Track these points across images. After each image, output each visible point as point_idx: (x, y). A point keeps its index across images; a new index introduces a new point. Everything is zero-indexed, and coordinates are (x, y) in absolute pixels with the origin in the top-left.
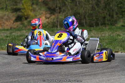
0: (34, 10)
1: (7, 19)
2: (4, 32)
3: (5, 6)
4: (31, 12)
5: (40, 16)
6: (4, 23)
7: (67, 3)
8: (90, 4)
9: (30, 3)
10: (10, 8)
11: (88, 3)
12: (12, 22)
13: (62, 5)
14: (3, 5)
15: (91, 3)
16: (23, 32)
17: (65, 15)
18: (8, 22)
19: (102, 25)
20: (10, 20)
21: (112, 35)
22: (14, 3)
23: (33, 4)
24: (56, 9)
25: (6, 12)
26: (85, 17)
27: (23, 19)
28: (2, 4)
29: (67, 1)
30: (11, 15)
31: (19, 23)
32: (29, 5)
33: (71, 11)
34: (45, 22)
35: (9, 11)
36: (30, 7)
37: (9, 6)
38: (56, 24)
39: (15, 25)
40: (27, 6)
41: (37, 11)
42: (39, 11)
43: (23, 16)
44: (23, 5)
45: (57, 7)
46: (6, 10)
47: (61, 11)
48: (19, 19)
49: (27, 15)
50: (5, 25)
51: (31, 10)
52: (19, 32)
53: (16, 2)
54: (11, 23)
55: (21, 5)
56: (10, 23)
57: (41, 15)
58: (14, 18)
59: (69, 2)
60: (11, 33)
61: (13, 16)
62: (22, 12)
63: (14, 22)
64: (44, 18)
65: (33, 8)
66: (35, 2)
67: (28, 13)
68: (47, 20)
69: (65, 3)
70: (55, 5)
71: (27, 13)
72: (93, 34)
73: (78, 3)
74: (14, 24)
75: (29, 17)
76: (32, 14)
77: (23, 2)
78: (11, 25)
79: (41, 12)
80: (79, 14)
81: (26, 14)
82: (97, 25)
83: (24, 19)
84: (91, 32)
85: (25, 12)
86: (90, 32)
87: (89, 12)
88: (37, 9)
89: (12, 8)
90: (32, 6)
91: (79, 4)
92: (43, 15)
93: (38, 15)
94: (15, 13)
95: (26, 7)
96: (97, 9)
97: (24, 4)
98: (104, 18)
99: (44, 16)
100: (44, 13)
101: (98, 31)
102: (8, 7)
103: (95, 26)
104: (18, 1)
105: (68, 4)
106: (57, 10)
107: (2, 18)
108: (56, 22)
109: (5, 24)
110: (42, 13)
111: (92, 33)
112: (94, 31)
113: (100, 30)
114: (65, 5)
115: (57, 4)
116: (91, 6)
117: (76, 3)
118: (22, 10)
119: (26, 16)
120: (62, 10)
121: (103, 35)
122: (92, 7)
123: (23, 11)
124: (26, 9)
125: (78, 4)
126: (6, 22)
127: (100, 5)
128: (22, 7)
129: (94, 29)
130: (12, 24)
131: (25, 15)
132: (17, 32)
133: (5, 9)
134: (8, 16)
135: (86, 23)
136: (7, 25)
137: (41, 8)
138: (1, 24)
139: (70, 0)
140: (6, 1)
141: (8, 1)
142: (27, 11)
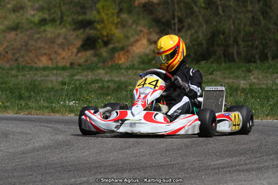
0: (123, 24)
1: (62, 44)
2: (57, 74)
3: (59, 15)
4: (117, 28)
5: (137, 37)
6: (56, 52)
7: (196, 9)
8: (248, 11)
9: (114, 9)
10: (70, 19)
11: (244, 9)
12: (75, 50)
13: (185, 14)
14: (54, 13)
15: (249, 8)
16: (99, 74)
17: (192, 35)
18: (66, 50)
20: (70, 47)
22: (78, 9)
23: (121, 11)
24: (173, 22)
25: (62, 28)
26: (236, 42)
27: (98, 46)
28: (53, 11)
29: (196, 6)
30: (72, 35)
31: (89, 53)
32: (113, 14)
33: (204, 27)
34: (148, 51)
35: (69, 27)
36: (115, 17)
37: (68, 16)
40: (107, 14)
41: (131, 26)
42: (134, 26)
43: (98, 38)
44: (99, 12)
45: (174, 19)
46: (60, 24)
47: (183, 27)
48: (89, 44)
49: (107, 36)
50: (58, 58)
51: (117, 24)
52: (90, 73)
53: (83, 7)
54: (72, 53)
55: (95, 12)
56: (70, 54)
57: (138, 35)
58: (79, 43)
59: (201, 7)
60: (73, 75)
61: (77, 38)
62: (96, 29)
63: (79, 51)
64: (144, 41)
65: (122, 20)
66: (125, 6)
67: (111, 30)
68: (152, 47)
69: (192, 9)
70: (171, 12)
71: (108, 31)
72: (255, 78)
73: (220, 8)
74: (80, 54)
75: (112, 39)
76: (118, 33)
77: (99, 5)
78: (72, 58)
79: (139, 28)
80: (223, 34)
81: (105, 34)
82: (264, 58)
83: (102, 44)
84: (250, 74)
85: (103, 28)
86: (247, 74)
87: (247, 29)
88: (130, 21)
89: (73, 19)
90: (118, 17)
91: (223, 11)
92: (144, 35)
93: (132, 36)
94: (81, 31)
95: (105, 18)
96: (263, 22)
97: (101, 11)
99: (146, 37)
100: (145, 30)
101: (266, 73)
102: (65, 18)
103: (258, 61)
104: (87, 5)
105: (200, 12)
106: (174, 24)
107: (54, 43)
109: (59, 55)
110: (141, 31)
111: (252, 77)
112: (256, 72)
113: (271, 70)
114: (193, 13)
115: (174, 11)
116: (250, 15)
117: (217, 8)
118: (96, 24)
119: (105, 39)
120: (186, 24)
121: (277, 81)
122: (253, 18)
123: (99, 27)
124: (106, 22)
125: (221, 12)
126: (60, 51)
127: (271, 14)
128: (97, 18)
129: (257, 68)
130: (74, 55)
131: (103, 36)
132: (85, 73)
133: (58, 23)
134: (65, 38)
135: (239, 54)
136: (64, 58)
137: (138, 19)
138: (49, 55)
139: (204, 3)
140: (62, 4)
141: (64, 4)
142: (108, 27)
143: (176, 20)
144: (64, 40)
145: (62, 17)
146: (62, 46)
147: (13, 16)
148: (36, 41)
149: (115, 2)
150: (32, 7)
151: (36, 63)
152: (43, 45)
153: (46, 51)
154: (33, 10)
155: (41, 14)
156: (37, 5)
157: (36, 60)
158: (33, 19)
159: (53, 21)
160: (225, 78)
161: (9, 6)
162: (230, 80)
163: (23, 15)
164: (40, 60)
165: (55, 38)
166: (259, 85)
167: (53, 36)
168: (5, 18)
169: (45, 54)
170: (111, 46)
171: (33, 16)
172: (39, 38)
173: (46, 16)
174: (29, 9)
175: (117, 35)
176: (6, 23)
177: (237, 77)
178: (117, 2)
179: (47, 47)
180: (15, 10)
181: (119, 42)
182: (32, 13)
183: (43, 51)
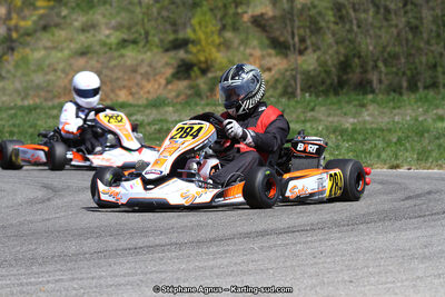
0: (226, 45)
1: (146, 73)
4: (219, 51)
6: (138, 84)
7: (323, 24)
8: (391, 26)
9: (214, 26)
10: (156, 40)
11: (385, 24)
12: (163, 82)
13: (308, 31)
14: (137, 32)
15: (394, 22)
17: (318, 58)
18: (152, 82)
19: (426, 88)
20: (157, 78)
21: (420, 119)
22: (168, 26)
23: (224, 28)
24: (291, 42)
25: (145, 53)
26: (376, 67)
27: (193, 74)
28: (134, 30)
29: (324, 20)
30: (159, 61)
31: (182, 85)
32: (212, 33)
33: (335, 48)
35: (155, 50)
36: (216, 36)
37: (154, 36)
38: (291, 86)
39: (171, 91)
40: (206, 33)
41: (237, 49)
42: (242, 48)
43: (194, 65)
44: (194, 31)
45: (293, 38)
46: (144, 46)
47: (306, 49)
48: (184, 70)
49: (206, 62)
50: (142, 93)
51: (219, 45)
53: (174, 24)
54: (160, 85)
55: (189, 31)
56: (156, 86)
58: (169, 72)
59: (328, 22)
60: (131, 115)
61: (165, 63)
62: (190, 52)
63: (168, 82)
65: (225, 41)
66: (229, 21)
67: (210, 54)
69: (316, 23)
70: (290, 30)
71: (207, 55)
73: (355, 22)
74: (170, 87)
75: (213, 66)
76: (220, 57)
77: (194, 21)
78: (159, 92)
79: (248, 51)
80: (359, 57)
81: (202, 59)
83: (198, 73)
85: (199, 51)
88: (236, 42)
90: (220, 35)
91: (359, 27)
92: (254, 60)
94: (172, 54)
95: (203, 37)
97: (197, 28)
98: (435, 66)
100: (258, 53)
102: (150, 38)
104: (179, 21)
106: (294, 45)
107: (135, 71)
108: (292, 82)
109: (142, 88)
110: (251, 55)
114: (318, 29)
115: (293, 27)
116: (394, 31)
117: (351, 22)
118: (190, 46)
119: (203, 66)
120: (309, 42)
121: (397, 119)
123: (194, 50)
124: (203, 43)
125: (355, 28)
126: (144, 83)
128: (192, 36)
130: (162, 88)
131: (200, 62)
132: (148, 112)
133: (142, 44)
134: (150, 66)
136: (149, 92)
137: (247, 39)
138: (130, 89)
139: (334, 16)
140: (146, 20)
141: (149, 20)
142: (207, 50)
143: (296, 39)
144: (148, 69)
145: (147, 37)
146: (146, 76)
147: (82, 37)
148: (112, 69)
149: (216, 17)
150: (106, 24)
151: (111, 99)
152: (120, 74)
153: (125, 83)
154: (109, 29)
155: (118, 33)
156: (113, 22)
157: (112, 96)
158: (108, 41)
159: (135, 42)
160: (329, 115)
161: (76, 24)
162: (336, 119)
163: (94, 36)
164: (117, 95)
165: (137, 65)
166: (372, 123)
167: (135, 63)
168: (71, 40)
169: (124, 87)
170: (210, 75)
171: (108, 36)
172: (115, 66)
173: (126, 37)
174: (103, 27)
175: (219, 60)
176: (73, 46)
177: (345, 114)
178: (219, 17)
179: (126, 77)
180: (84, 29)
181: (221, 69)
182: (107, 32)
183: (120, 83)
